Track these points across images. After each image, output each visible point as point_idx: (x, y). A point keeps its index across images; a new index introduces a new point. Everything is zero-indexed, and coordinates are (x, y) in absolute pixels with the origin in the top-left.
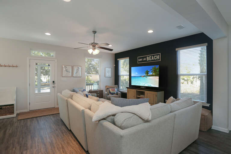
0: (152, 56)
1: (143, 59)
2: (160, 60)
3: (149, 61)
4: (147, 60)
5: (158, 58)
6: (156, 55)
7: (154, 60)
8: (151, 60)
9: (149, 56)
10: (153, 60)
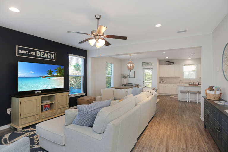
0: (45, 52)
1: (29, 52)
2: (55, 60)
3: (40, 57)
4: (37, 55)
5: (52, 57)
6: (50, 53)
7: (48, 58)
8: (43, 57)
9: (40, 52)
10: (46, 58)
